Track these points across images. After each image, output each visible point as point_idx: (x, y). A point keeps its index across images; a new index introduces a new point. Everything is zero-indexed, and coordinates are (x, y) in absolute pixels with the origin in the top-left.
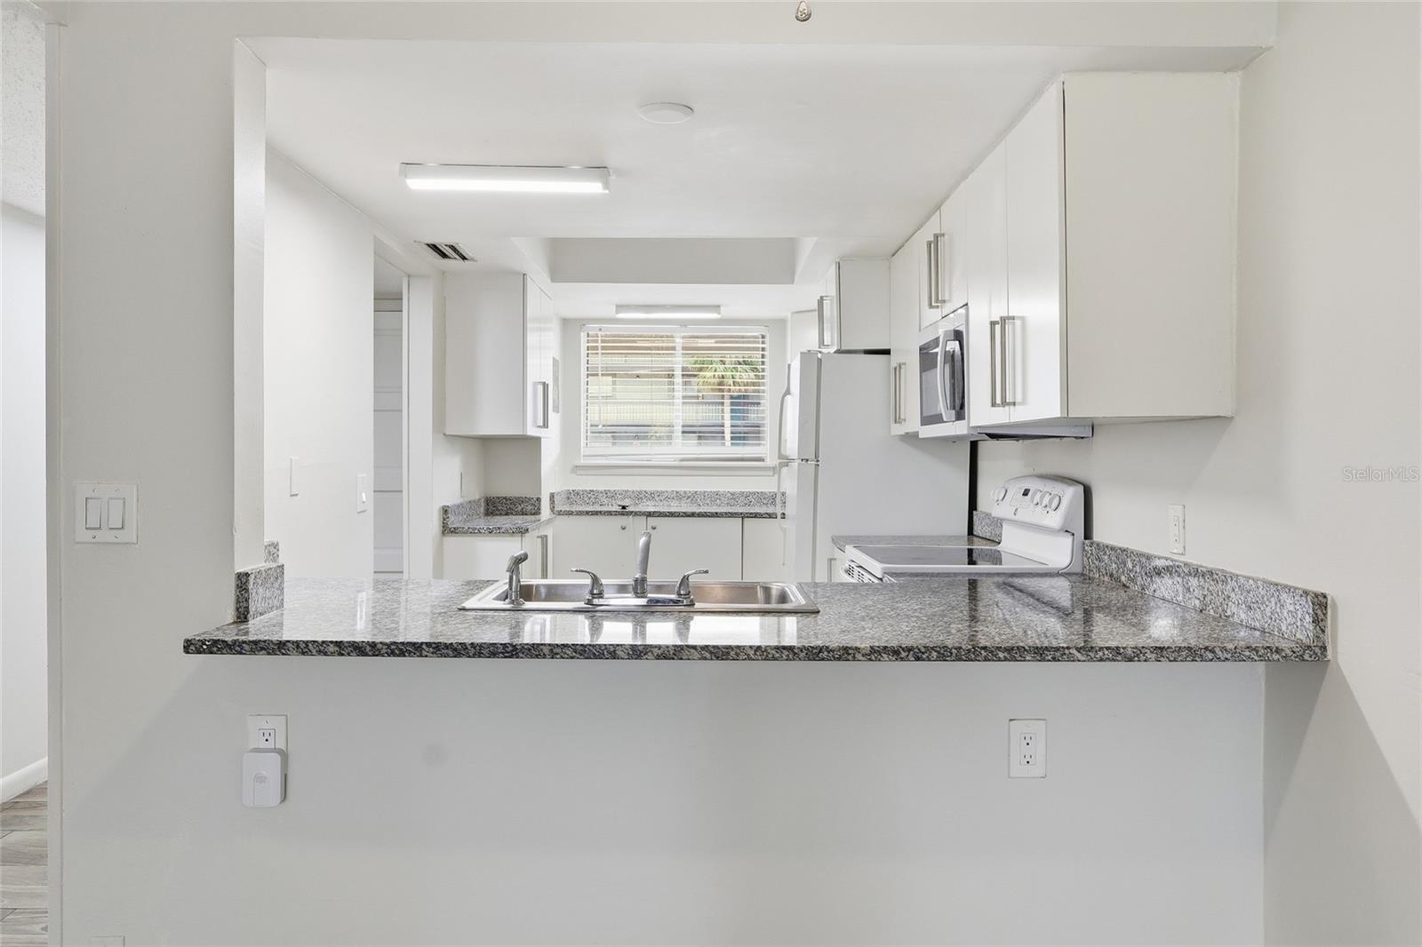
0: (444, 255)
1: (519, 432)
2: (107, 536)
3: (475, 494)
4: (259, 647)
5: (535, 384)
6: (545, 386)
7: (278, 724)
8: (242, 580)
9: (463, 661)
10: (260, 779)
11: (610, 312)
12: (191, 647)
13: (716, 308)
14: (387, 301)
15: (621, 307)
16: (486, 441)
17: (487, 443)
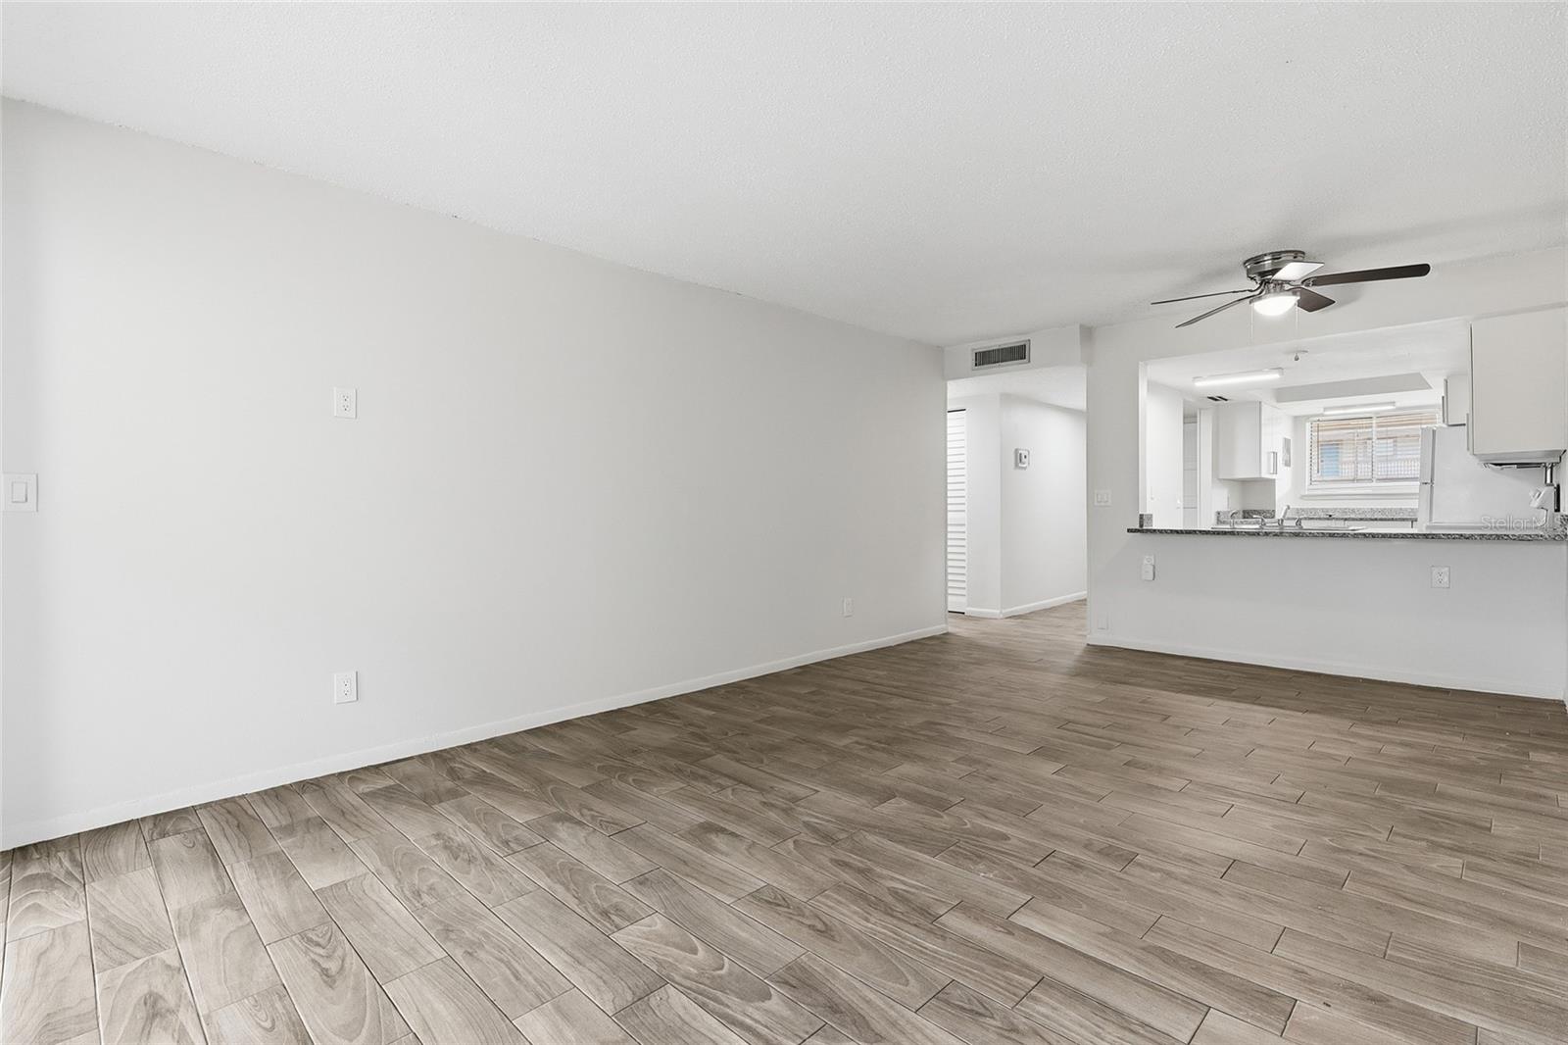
0: (1216, 400)
1: (1257, 476)
2: (1103, 504)
3: (1237, 507)
4: (1148, 531)
5: (1269, 453)
6: (1275, 454)
7: (1152, 557)
8: (1141, 516)
9: (1209, 536)
10: (1147, 572)
11: (1321, 411)
12: (1129, 530)
13: (1393, 403)
14: (1190, 418)
15: (1325, 409)
16: (1244, 482)
17: (1244, 483)
